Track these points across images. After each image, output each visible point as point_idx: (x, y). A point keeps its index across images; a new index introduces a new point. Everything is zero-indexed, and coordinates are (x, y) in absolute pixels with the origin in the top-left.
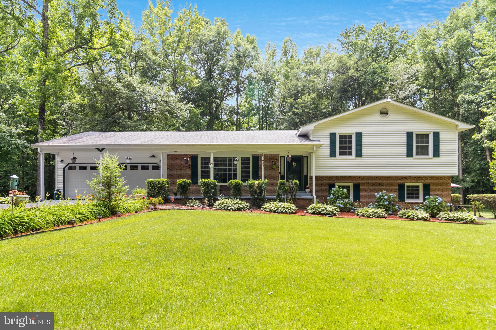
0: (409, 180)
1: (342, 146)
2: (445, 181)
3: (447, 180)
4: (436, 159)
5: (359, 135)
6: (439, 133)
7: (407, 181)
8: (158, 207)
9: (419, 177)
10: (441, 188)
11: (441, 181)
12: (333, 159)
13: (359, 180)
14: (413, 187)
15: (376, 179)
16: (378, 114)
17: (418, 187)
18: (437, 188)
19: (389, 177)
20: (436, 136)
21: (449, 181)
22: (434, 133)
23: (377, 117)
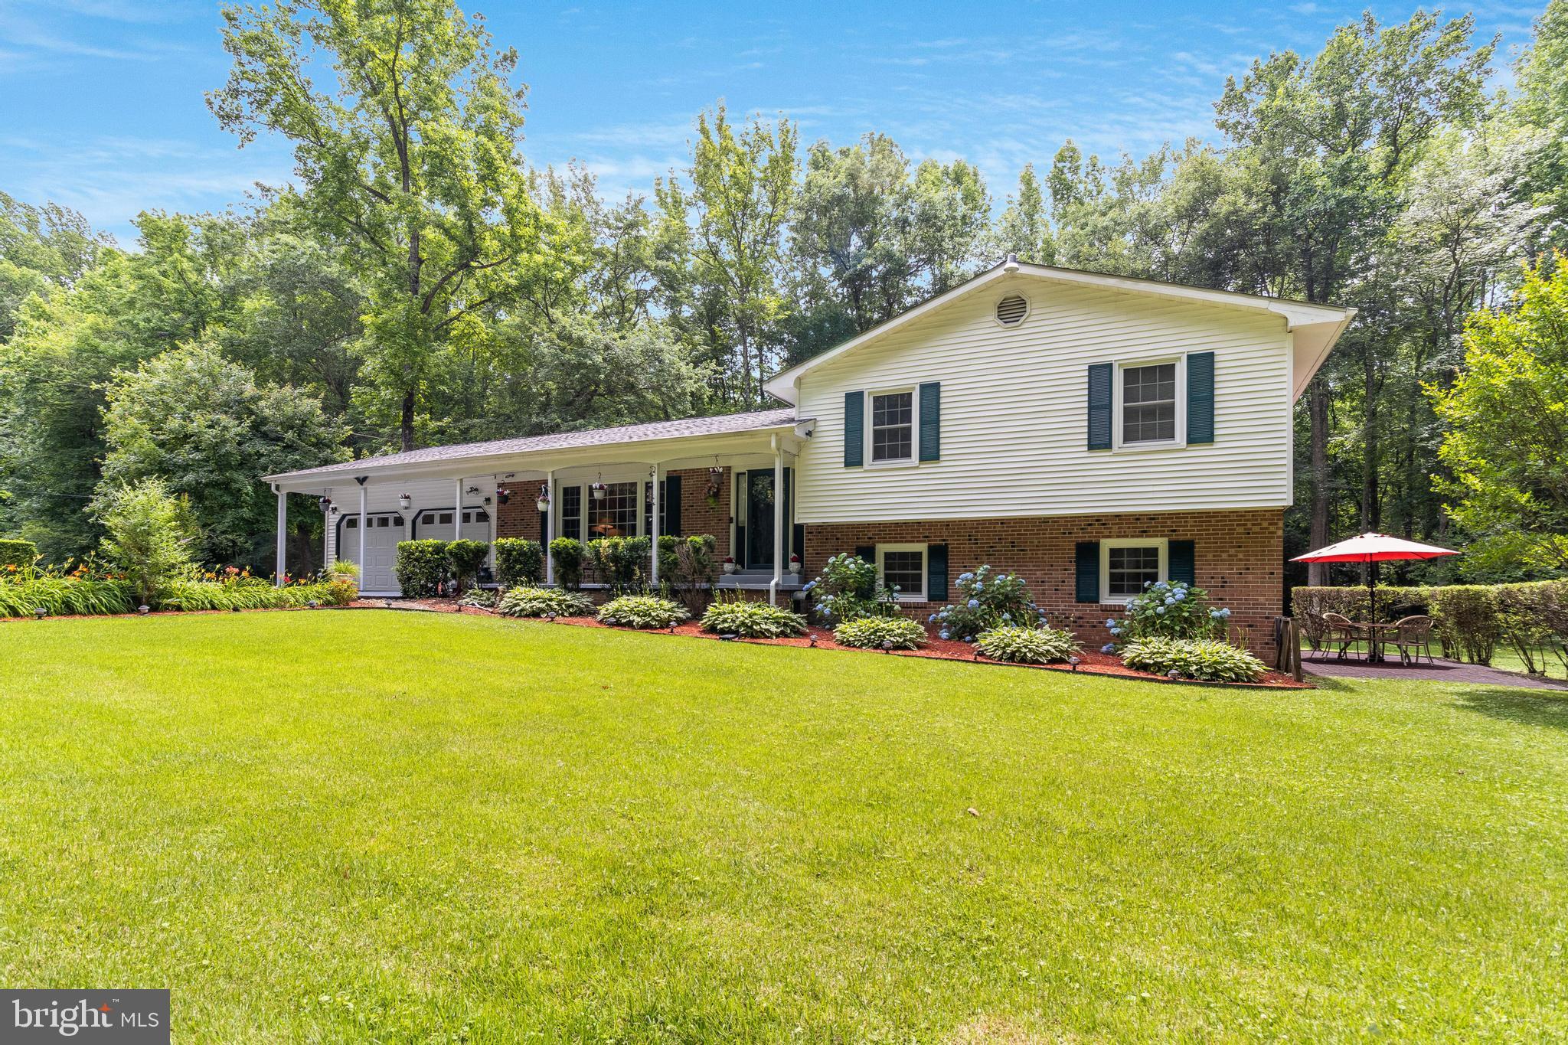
0: (1115, 529)
1: (883, 431)
2: (1256, 529)
3: (1265, 524)
4: (1200, 451)
5: (931, 392)
6: (1212, 355)
7: (1106, 532)
8: (394, 604)
9: (1153, 517)
10: (1241, 556)
11: (1241, 530)
12: (854, 473)
13: (945, 532)
14: (1134, 552)
15: (999, 527)
16: (991, 318)
17: (1154, 552)
18: (1224, 556)
19: (1045, 520)
20: (1202, 366)
21: (1272, 529)
22: (1190, 357)
23: (989, 328)
